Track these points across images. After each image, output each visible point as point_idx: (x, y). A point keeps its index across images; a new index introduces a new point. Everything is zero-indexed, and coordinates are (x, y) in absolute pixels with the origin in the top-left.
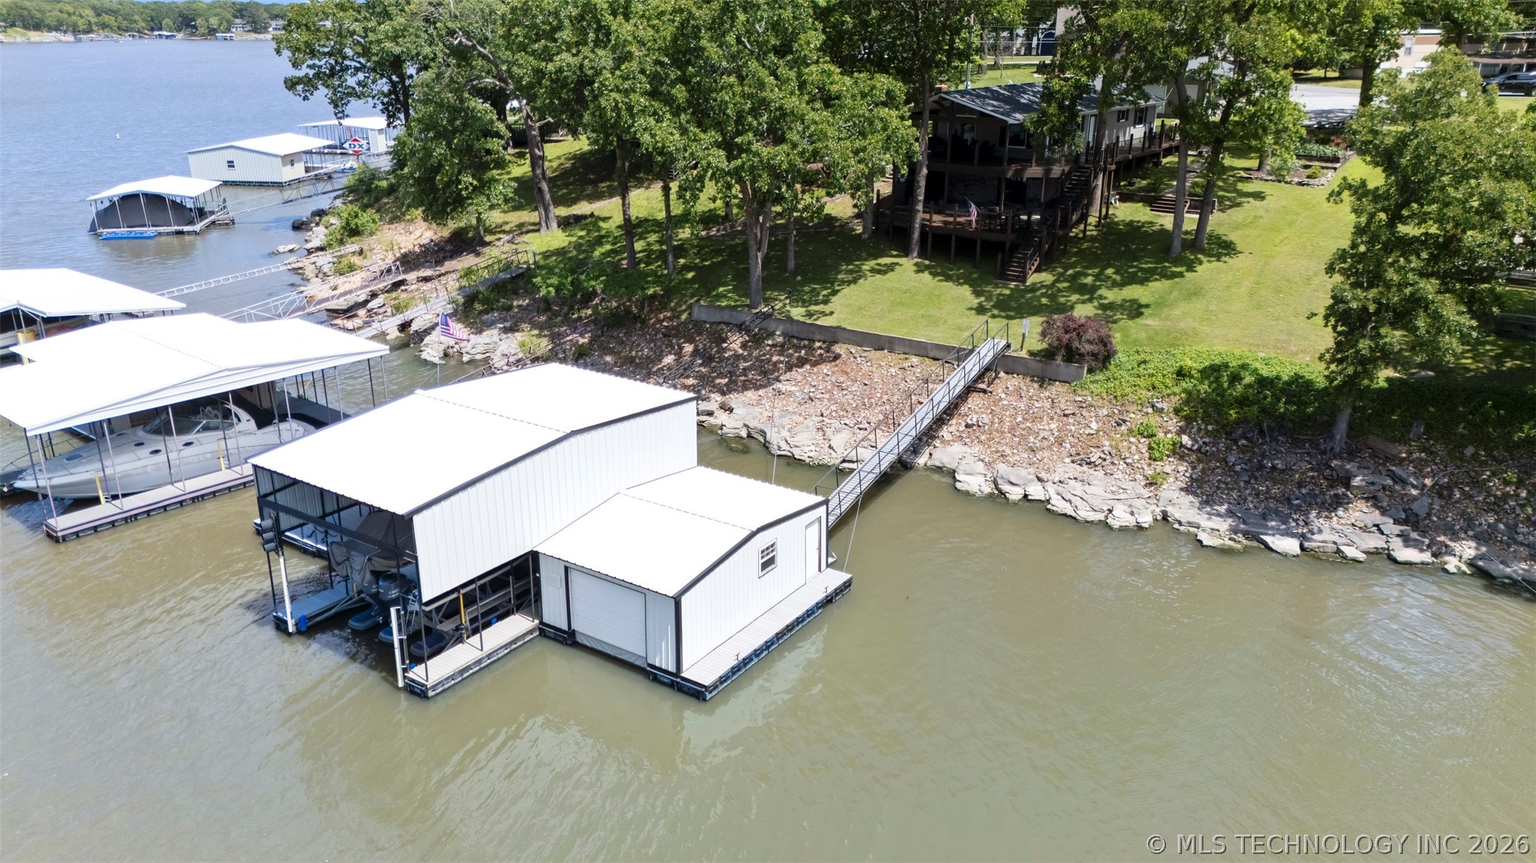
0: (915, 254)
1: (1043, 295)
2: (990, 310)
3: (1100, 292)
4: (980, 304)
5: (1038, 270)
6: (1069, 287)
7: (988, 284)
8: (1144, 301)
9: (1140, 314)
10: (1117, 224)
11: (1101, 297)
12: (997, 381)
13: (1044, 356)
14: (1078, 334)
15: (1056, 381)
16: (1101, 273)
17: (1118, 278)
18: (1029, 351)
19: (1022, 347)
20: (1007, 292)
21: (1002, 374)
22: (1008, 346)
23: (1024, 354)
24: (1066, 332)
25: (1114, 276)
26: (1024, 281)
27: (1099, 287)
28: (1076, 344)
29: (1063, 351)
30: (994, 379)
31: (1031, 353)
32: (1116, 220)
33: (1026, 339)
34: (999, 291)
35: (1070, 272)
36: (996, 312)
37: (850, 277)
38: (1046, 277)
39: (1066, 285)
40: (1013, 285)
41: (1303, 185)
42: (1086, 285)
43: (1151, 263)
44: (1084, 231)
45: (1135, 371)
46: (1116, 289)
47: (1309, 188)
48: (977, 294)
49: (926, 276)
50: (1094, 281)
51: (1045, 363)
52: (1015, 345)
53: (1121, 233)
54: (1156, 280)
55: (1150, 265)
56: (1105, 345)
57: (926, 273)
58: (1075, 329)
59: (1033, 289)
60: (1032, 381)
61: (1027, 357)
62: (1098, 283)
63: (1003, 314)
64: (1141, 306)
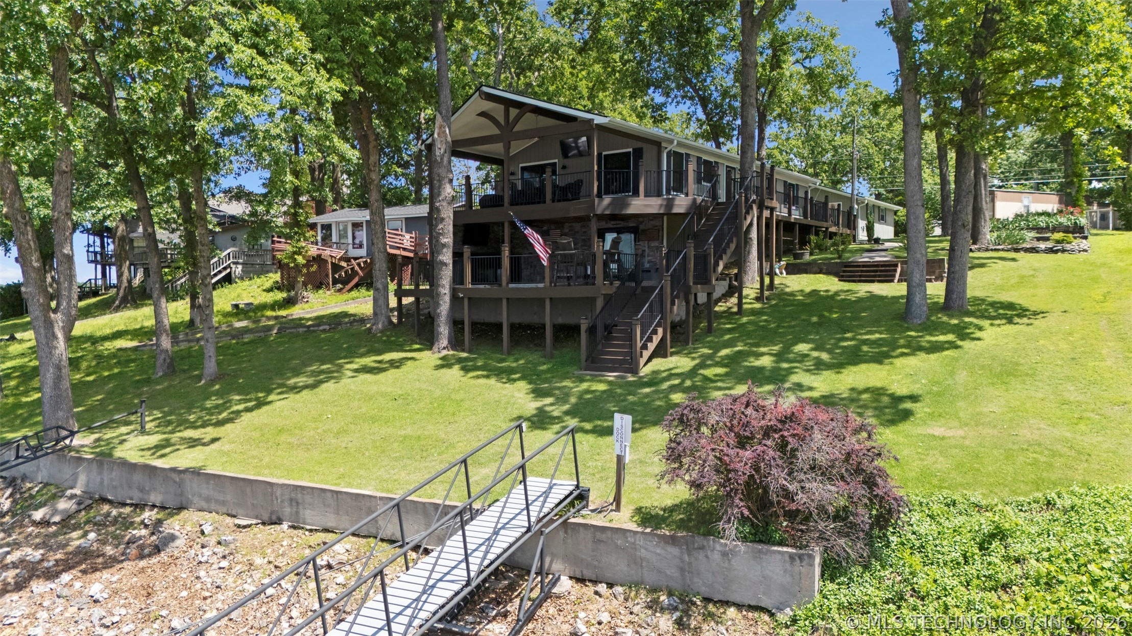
0: (444, 342)
1: (673, 389)
2: (559, 419)
3: (794, 378)
4: (541, 410)
5: (660, 352)
6: (726, 374)
7: (565, 377)
8: (901, 390)
9: (906, 415)
10: (792, 294)
11: (799, 387)
12: (549, 608)
13: (682, 525)
14: (782, 446)
15: (727, 603)
16: (787, 349)
17: (825, 356)
18: (639, 510)
19: (617, 499)
20: (602, 387)
21: (565, 584)
22: (580, 497)
23: (624, 519)
24: (742, 442)
25: (815, 354)
26: (634, 371)
27: (790, 371)
28: (778, 478)
29: (740, 507)
30: (538, 604)
31: (647, 518)
32: (788, 290)
33: (628, 479)
34: (584, 386)
35: (724, 352)
36: (572, 422)
37: (311, 381)
38: (681, 363)
39: (720, 370)
40: (611, 376)
41: (1056, 252)
42: (761, 369)
43: (881, 333)
44: (740, 304)
45: (976, 567)
46: (827, 374)
47: (1066, 255)
48: (538, 393)
49: (455, 372)
50: (776, 362)
51: (690, 549)
52: (599, 494)
53: (801, 304)
54: (903, 355)
55: (877, 336)
56: (870, 482)
57: (457, 367)
58: (768, 432)
59: (654, 380)
60: (654, 606)
61: (633, 527)
62: (785, 365)
63: (588, 426)
64: (897, 399)
